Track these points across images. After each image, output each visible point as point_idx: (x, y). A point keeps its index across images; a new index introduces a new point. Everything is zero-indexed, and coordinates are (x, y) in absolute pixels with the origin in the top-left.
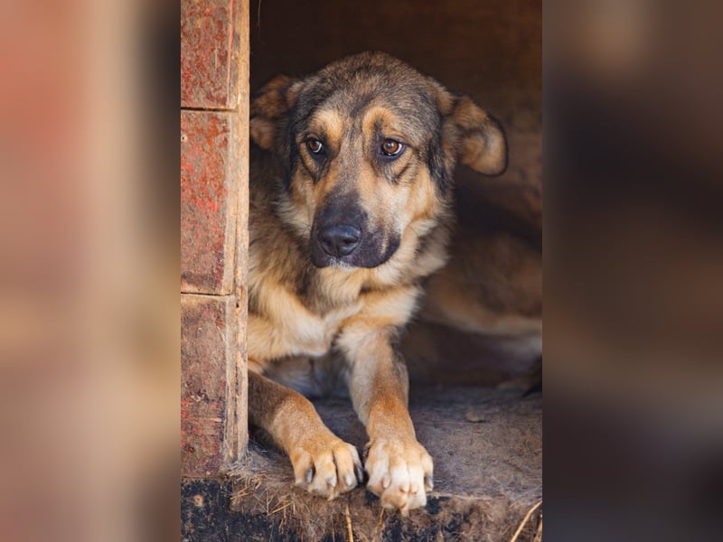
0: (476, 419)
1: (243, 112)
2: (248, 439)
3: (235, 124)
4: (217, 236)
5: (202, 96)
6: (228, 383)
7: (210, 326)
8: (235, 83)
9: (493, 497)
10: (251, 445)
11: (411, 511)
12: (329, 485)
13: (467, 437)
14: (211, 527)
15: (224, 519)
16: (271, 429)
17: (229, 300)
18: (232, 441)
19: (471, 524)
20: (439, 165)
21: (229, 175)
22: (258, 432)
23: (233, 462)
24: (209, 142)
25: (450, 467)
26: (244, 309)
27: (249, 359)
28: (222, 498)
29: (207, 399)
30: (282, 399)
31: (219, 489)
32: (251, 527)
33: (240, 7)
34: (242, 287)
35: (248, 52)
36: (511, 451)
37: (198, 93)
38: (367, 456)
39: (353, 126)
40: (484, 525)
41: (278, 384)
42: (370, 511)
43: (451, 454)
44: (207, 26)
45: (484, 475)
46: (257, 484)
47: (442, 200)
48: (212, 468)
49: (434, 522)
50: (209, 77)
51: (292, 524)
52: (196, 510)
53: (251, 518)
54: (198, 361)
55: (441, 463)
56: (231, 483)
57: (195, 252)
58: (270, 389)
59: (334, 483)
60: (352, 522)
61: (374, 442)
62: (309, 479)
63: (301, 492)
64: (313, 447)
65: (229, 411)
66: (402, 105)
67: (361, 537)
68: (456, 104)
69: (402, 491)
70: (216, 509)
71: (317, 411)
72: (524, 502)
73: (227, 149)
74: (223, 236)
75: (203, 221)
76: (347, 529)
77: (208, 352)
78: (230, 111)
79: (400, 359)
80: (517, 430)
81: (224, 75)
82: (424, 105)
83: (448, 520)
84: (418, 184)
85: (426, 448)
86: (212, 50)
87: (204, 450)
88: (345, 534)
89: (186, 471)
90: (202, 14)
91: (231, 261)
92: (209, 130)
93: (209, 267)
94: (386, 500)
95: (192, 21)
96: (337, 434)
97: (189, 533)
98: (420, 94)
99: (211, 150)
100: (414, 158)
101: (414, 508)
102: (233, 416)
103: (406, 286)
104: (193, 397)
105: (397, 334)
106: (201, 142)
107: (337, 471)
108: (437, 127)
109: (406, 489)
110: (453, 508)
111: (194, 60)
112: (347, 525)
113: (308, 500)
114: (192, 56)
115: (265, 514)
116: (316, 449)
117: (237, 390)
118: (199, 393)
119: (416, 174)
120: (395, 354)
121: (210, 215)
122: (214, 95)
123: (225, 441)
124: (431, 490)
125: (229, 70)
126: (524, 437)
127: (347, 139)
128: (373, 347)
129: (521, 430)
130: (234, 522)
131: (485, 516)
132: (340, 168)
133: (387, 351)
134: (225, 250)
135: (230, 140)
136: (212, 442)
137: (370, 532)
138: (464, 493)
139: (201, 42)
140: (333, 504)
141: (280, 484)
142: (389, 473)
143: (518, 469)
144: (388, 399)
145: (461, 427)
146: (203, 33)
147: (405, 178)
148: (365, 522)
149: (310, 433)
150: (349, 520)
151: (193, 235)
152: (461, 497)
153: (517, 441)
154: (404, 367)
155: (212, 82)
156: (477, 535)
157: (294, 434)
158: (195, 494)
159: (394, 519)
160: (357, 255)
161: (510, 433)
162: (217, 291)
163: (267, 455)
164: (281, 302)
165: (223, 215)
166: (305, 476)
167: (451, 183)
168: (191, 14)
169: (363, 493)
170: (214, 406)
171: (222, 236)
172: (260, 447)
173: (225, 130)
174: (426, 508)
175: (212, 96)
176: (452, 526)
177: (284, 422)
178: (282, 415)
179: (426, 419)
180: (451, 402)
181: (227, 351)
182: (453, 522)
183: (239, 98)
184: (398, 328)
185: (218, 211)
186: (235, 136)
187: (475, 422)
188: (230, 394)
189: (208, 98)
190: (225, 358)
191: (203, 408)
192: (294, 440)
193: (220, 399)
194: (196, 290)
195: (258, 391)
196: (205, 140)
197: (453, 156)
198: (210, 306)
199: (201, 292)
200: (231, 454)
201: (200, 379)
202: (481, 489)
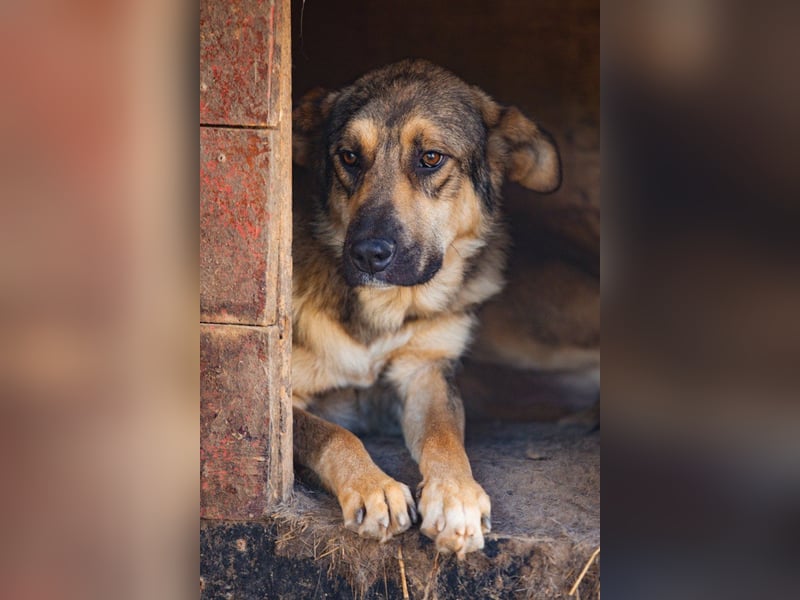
0: (537, 456)
1: (285, 130)
2: (293, 479)
3: (277, 143)
4: (258, 263)
5: (241, 113)
6: (272, 419)
7: (252, 359)
8: (276, 99)
9: (555, 538)
10: (296, 485)
11: (468, 555)
12: (381, 526)
13: (527, 475)
14: (255, 573)
15: (268, 564)
16: (317, 468)
17: (272, 330)
18: (276, 482)
19: (532, 568)
20: (484, 179)
21: (271, 198)
22: (304, 472)
23: (278, 503)
24: (249, 161)
25: (509, 508)
26: (288, 340)
27: (294, 394)
28: (266, 542)
29: (249, 437)
30: (328, 436)
31: (263, 533)
32: (297, 572)
33: (281, 16)
34: (285, 317)
35: (290, 65)
36: (574, 490)
37: (236, 109)
38: (420, 497)
39: (390, 135)
40: (546, 568)
41: (324, 420)
42: (424, 555)
43: (510, 493)
44: (246, 37)
45: (546, 515)
46: (303, 527)
47: (489, 218)
48: (256, 511)
49: (492, 566)
50: (248, 92)
51: (342, 569)
52: (239, 555)
53: (298, 563)
54: (239, 396)
55: (500, 503)
56: (275, 525)
57: (234, 279)
58: (316, 426)
59: (386, 523)
60: (405, 567)
61: (427, 481)
62: (360, 520)
63: (351, 534)
64: (364, 486)
65: (273, 449)
66: (442, 114)
67: (415, 582)
68: (502, 114)
69: (457, 533)
70: (260, 554)
71: (366, 448)
72: (588, 543)
73: (268, 170)
74: (265, 262)
75: (243, 247)
76: (400, 574)
77: (250, 386)
78: (271, 128)
79: (455, 394)
80: (581, 468)
81: (264, 89)
82: (466, 114)
83: (508, 564)
84: (461, 198)
85: (483, 487)
86: (252, 63)
87: (247, 491)
88: (397, 579)
89: (227, 514)
90: (240, 24)
91: (274, 289)
92: (249, 150)
93: (250, 296)
94: (441, 543)
95: (229, 31)
96: (389, 473)
97: (231, 580)
98: (462, 102)
99: (251, 171)
100: (455, 170)
101: (471, 550)
102: (277, 455)
103: (458, 314)
104: (234, 434)
105: (450, 366)
106: (241, 162)
107: (389, 511)
108: (481, 138)
109: (462, 532)
110: (512, 550)
111: (232, 74)
112: (399, 569)
113: (358, 543)
114: (230, 69)
115: (313, 558)
116: (366, 489)
117: (281, 427)
118: (241, 431)
119: (458, 187)
120: (451, 388)
121: (251, 241)
122: (254, 111)
123: (269, 481)
124: (489, 531)
125: (269, 83)
126: (587, 475)
127: (382, 149)
128: (425, 381)
129: (584, 467)
130: (280, 567)
131: (547, 558)
132: (375, 180)
133: (441, 385)
134: (267, 277)
135: (271, 160)
136: (254, 482)
137: (424, 577)
138: (525, 535)
139: (240, 55)
140: (384, 548)
141: (329, 527)
142: (444, 514)
143: (582, 509)
144: (442, 435)
145: (520, 465)
146: (241, 47)
147: (446, 192)
148: (419, 566)
149: (359, 473)
150: (402, 564)
151: (233, 262)
152: (522, 539)
153: (580, 479)
154: (460, 401)
155: (252, 98)
156: (538, 579)
157: (342, 474)
158: (238, 537)
159: (449, 563)
160: (391, 272)
161: (572, 470)
162: (259, 321)
163: (314, 496)
164: (324, 330)
165: (265, 240)
166: (356, 517)
167: (499, 199)
168: (228, 24)
169: (416, 536)
170: (256, 444)
171: (263, 263)
172: (306, 488)
173: (266, 149)
174: (484, 550)
175: (251, 113)
176: (512, 570)
177: (330, 461)
178: (329, 454)
179: (483, 457)
180: (509, 439)
181: (271, 386)
182: (513, 565)
183: (281, 115)
184: (452, 362)
185: (259, 236)
186: (277, 156)
187: (535, 460)
188: (274, 432)
189: (247, 114)
190: (268, 393)
191: (245, 446)
192: (343, 479)
193: (264, 436)
194: (236, 320)
195: (303, 428)
196: (244, 159)
197: (500, 170)
198: (252, 338)
199: (242, 322)
200: (276, 495)
201: (241, 415)
202: (543, 530)
